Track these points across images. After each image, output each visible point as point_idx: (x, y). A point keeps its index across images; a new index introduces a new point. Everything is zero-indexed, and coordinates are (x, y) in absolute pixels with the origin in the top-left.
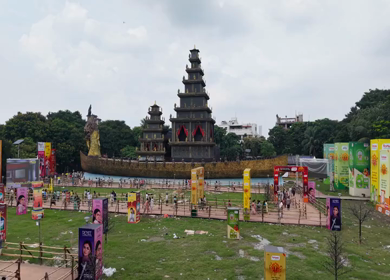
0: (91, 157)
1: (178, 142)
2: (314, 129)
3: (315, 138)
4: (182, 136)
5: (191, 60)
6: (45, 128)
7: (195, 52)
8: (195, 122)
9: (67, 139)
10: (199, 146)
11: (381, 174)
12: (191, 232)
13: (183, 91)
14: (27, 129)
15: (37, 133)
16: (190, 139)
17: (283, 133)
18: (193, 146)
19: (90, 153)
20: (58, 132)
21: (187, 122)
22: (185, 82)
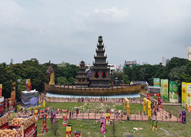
0: (51, 85)
1: (95, 79)
2: (145, 69)
3: (145, 73)
4: (97, 76)
5: (99, 42)
6: (26, 71)
7: (100, 37)
8: (103, 70)
9: (37, 76)
10: (105, 80)
11: (187, 96)
12: (136, 129)
13: (96, 56)
14: (18, 72)
15: (24, 74)
16: (100, 78)
17: (131, 70)
18: (102, 80)
19: (50, 84)
20: (32, 73)
21: (99, 70)
22: (97, 52)
